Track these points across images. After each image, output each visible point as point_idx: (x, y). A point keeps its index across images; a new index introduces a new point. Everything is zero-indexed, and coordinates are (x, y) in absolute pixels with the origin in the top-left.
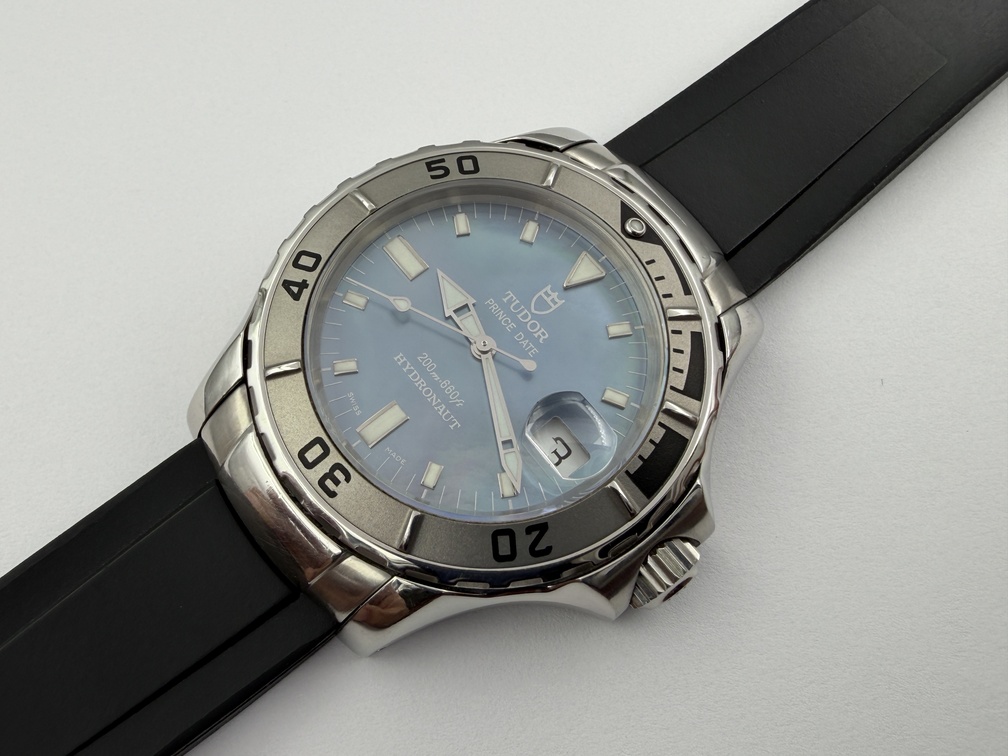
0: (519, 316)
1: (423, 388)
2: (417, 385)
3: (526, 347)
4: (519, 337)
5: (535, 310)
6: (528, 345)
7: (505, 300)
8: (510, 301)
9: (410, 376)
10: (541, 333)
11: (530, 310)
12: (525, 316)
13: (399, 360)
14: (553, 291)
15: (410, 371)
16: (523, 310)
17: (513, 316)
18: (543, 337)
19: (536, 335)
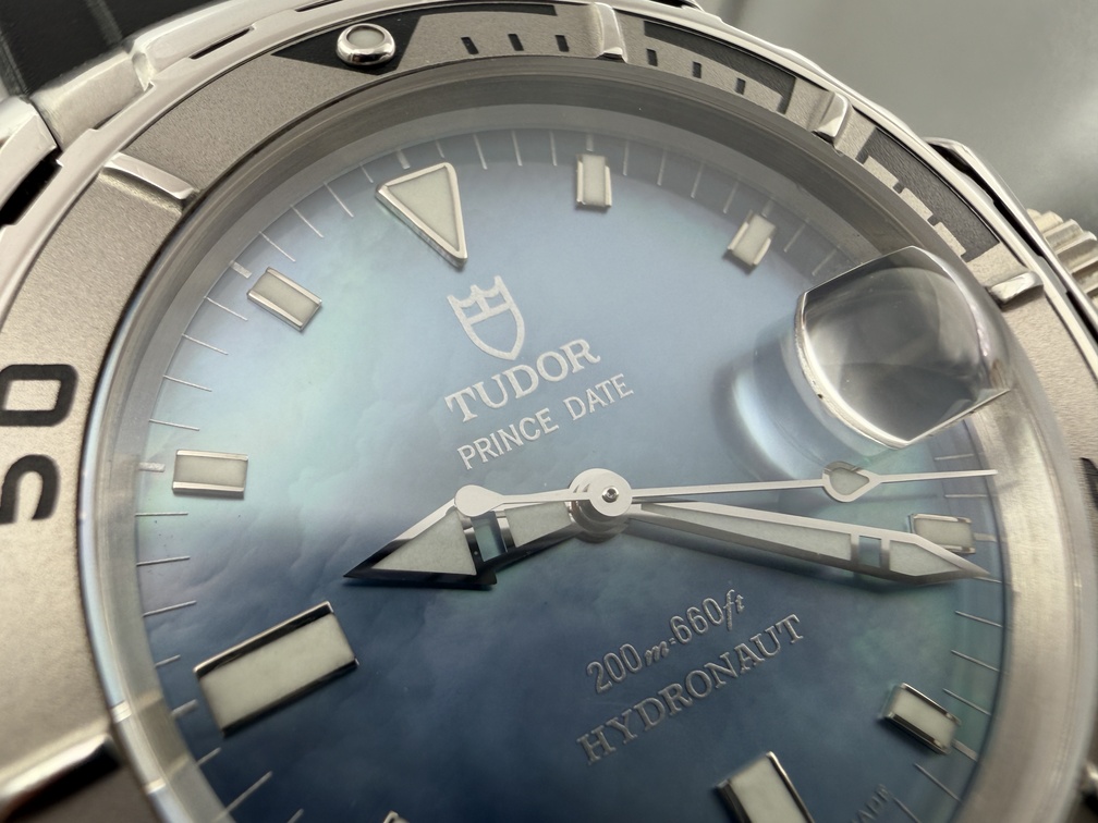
0: (520, 392)
1: (688, 693)
2: (675, 709)
3: (603, 396)
4: (578, 409)
5: (509, 349)
6: (601, 393)
7: (468, 415)
8: (475, 404)
9: (651, 723)
10: (576, 355)
11: (510, 363)
12: (524, 379)
14: (463, 295)
16: (505, 379)
17: (517, 409)
18: (585, 352)
19: (578, 367)
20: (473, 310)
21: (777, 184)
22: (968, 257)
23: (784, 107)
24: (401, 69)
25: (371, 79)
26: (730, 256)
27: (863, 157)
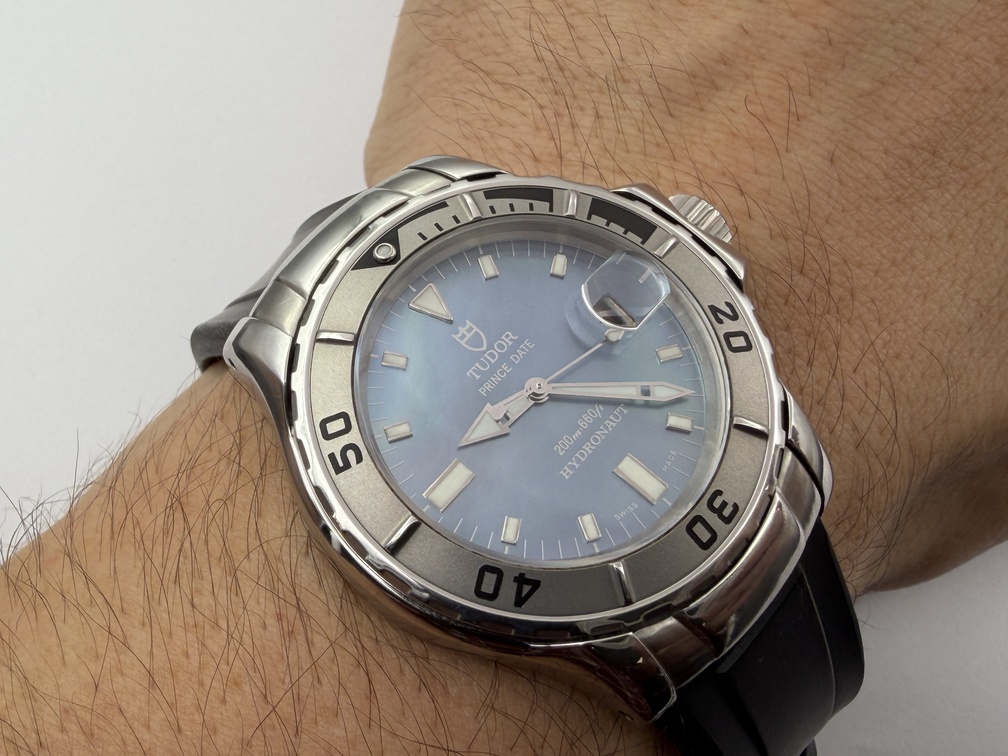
0: (493, 361)
1: (592, 445)
2: (590, 452)
3: (524, 350)
4: (516, 359)
5: (482, 346)
6: (522, 350)
7: (478, 377)
8: (478, 372)
9: (583, 460)
10: (508, 339)
11: (484, 352)
12: (492, 356)
13: (568, 474)
14: (457, 332)
15: (577, 459)
16: (485, 358)
17: (495, 368)
18: (511, 336)
19: (510, 343)
20: (464, 336)
21: (562, 238)
22: (643, 243)
23: (551, 209)
24: (402, 258)
25: (394, 266)
26: (553, 275)
27: (589, 218)
